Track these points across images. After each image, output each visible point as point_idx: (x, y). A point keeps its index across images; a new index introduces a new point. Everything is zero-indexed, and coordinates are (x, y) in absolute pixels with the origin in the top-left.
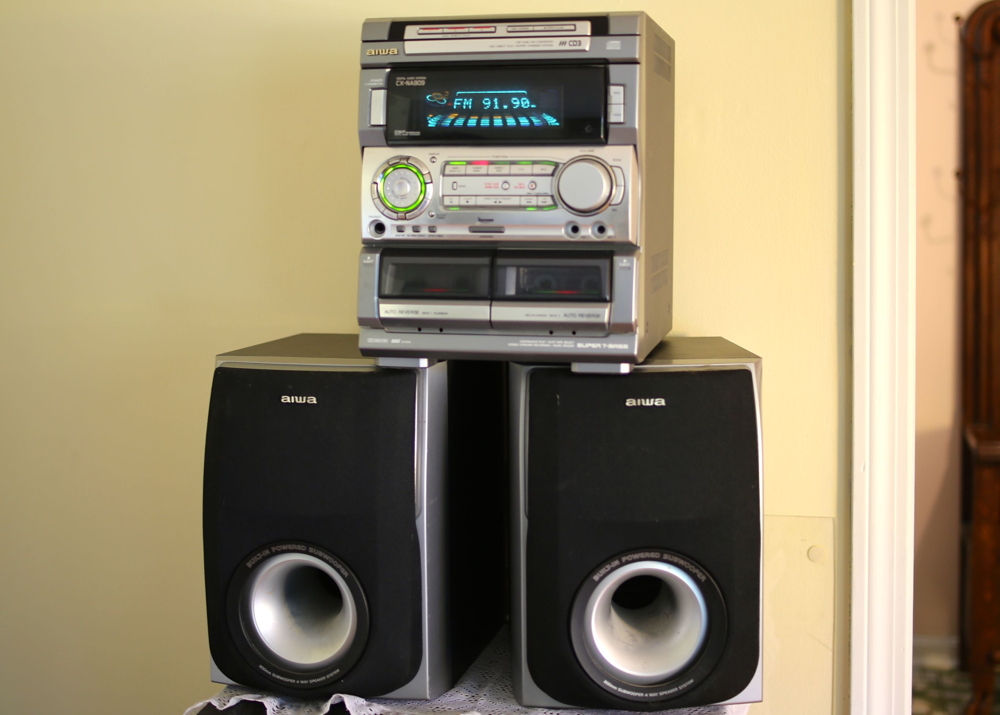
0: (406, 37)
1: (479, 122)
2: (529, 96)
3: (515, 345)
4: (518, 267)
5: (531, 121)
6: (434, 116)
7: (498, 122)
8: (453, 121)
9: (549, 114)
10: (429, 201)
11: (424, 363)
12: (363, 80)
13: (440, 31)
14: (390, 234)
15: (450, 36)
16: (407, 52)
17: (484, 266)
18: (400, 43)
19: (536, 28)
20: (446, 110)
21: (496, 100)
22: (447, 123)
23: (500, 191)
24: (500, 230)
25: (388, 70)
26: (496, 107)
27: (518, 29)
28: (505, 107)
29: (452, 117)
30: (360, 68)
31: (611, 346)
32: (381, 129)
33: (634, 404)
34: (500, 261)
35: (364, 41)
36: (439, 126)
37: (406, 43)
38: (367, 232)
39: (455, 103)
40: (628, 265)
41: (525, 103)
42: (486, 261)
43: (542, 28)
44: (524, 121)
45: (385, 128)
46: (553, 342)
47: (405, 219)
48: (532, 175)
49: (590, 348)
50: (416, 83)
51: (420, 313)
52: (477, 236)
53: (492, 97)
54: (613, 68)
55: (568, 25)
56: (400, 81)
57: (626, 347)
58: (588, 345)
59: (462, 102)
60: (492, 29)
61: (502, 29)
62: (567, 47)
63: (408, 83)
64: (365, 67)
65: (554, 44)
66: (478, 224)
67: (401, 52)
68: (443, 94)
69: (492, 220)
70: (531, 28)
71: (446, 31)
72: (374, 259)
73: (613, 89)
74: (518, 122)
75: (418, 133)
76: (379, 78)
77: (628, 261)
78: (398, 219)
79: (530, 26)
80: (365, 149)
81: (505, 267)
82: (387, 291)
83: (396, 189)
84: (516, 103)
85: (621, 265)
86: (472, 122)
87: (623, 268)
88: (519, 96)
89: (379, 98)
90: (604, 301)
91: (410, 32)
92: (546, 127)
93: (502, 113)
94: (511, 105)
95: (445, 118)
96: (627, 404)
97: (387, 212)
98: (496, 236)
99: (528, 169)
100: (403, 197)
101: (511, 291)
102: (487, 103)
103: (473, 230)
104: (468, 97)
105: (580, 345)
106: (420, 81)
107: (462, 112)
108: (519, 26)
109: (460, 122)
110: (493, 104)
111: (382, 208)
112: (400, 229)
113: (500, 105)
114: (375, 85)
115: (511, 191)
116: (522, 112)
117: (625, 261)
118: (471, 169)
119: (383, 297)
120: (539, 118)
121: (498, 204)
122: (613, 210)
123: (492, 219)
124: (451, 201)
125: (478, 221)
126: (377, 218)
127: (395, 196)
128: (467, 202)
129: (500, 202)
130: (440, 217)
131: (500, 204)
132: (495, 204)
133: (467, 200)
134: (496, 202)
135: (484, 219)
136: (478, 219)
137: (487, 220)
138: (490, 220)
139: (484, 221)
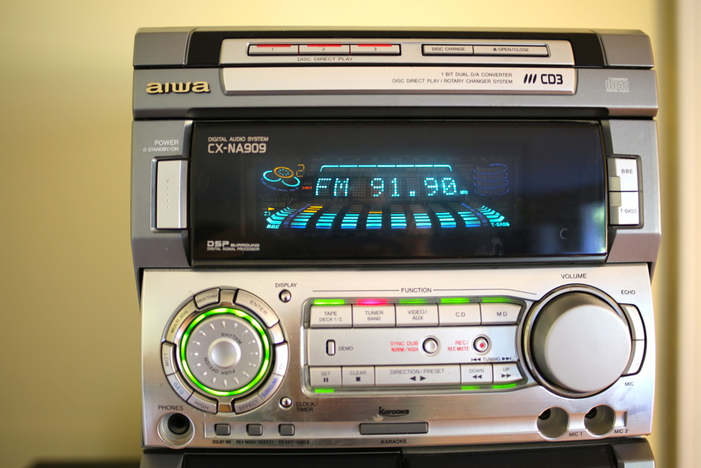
0: (223, 60)
1: (362, 221)
2: (457, 175)
5: (459, 220)
6: (278, 209)
7: (399, 221)
8: (314, 219)
9: (492, 206)
10: (280, 379)
12: (137, 143)
13: (294, 49)
14: (200, 437)
15: (312, 60)
16: (228, 88)
18: (216, 70)
19: (478, 50)
20: (300, 198)
21: (395, 181)
22: (302, 222)
23: (422, 357)
24: (422, 428)
25: (189, 122)
26: (396, 194)
27: (444, 50)
28: (412, 193)
29: (311, 211)
30: (131, 118)
32: (178, 235)
35: (137, 68)
36: (285, 228)
37: (225, 70)
39: (318, 186)
41: (449, 187)
43: (490, 50)
44: (447, 220)
45: (186, 233)
47: (233, 411)
48: (481, 325)
50: (250, 149)
52: (376, 439)
53: (387, 175)
54: (615, 127)
55: (536, 47)
56: (216, 144)
59: (331, 185)
60: (395, 49)
61: (411, 50)
62: (538, 86)
63: (231, 149)
64: (141, 116)
65: (515, 80)
66: (378, 419)
67: (215, 89)
68: (295, 169)
69: (407, 412)
70: (468, 50)
71: (304, 49)
73: (620, 164)
74: (435, 221)
75: (255, 247)
76: (172, 138)
79: (467, 46)
80: (146, 274)
83: (214, 357)
84: (433, 186)
86: (350, 221)
88: (439, 175)
89: (173, 177)
91: (231, 51)
92: (486, 229)
93: (406, 206)
94: (423, 191)
95: (297, 214)
98: (414, 439)
99: (472, 313)
100: (228, 371)
102: (378, 187)
103: (366, 429)
104: (342, 175)
106: (257, 145)
107: (329, 202)
108: (445, 45)
109: (326, 221)
110: (389, 188)
112: (220, 428)
113: (404, 190)
114: (163, 150)
115: (444, 356)
116: (445, 203)
118: (361, 315)
120: (475, 213)
121: (418, 381)
122: (627, 384)
123: (406, 409)
124: (326, 377)
125: (378, 415)
126: (175, 408)
127: (211, 368)
128: (358, 379)
129: (422, 378)
130: (303, 407)
131: (423, 382)
132: (412, 382)
133: (358, 376)
134: (414, 378)
135: (390, 411)
136: (378, 410)
137: (396, 412)
138: (402, 412)
139: (391, 414)
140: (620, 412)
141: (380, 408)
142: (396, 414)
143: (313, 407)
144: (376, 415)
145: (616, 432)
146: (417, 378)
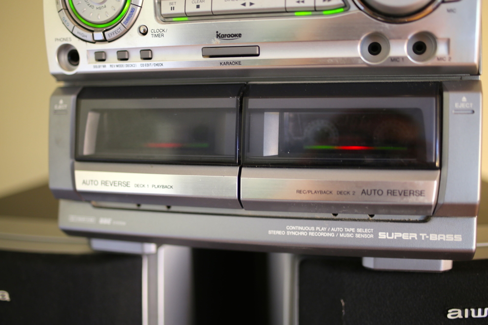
3: (279, 232)
4: (281, 111)
10: (138, 9)
11: (151, 248)
14: (87, 65)
17: (229, 110)
31: (433, 237)
33: (460, 316)
34: (253, 103)
38: (55, 65)
40: (471, 106)
42: (230, 102)
46: (340, 229)
47: (105, 40)
49: (400, 239)
51: (132, 184)
52: (214, 64)
57: (458, 238)
58: (396, 235)
66: (217, 42)
69: (240, 35)
72: (67, 103)
77: (468, 101)
78: (94, 42)
81: (262, 111)
82: (87, 151)
85: (456, 105)
87: (458, 111)
90: (431, 167)
96: (449, 316)
97: (78, 30)
98: (246, 63)
100: (101, 7)
101: (271, 149)
103: (210, 53)
105: (382, 235)
111: (71, 25)
112: (100, 57)
117: (464, 99)
119: (80, 159)
121: (248, 7)
122: (449, 11)
123: (238, 33)
124: (172, 6)
125: (216, 38)
126: (66, 40)
127: (89, 5)
128: (198, 7)
129: (251, 4)
130: (156, 34)
131: (253, 7)
132: (243, 7)
133: (198, 4)
134: (244, 4)
135: (226, 35)
136: (216, 34)
137: (230, 36)
138: (235, 35)
139: (227, 38)
140: (443, 39)
141: (217, 32)
142: (231, 38)
143: (164, 33)
144: (214, 39)
145: (439, 59)
146: (246, 4)
